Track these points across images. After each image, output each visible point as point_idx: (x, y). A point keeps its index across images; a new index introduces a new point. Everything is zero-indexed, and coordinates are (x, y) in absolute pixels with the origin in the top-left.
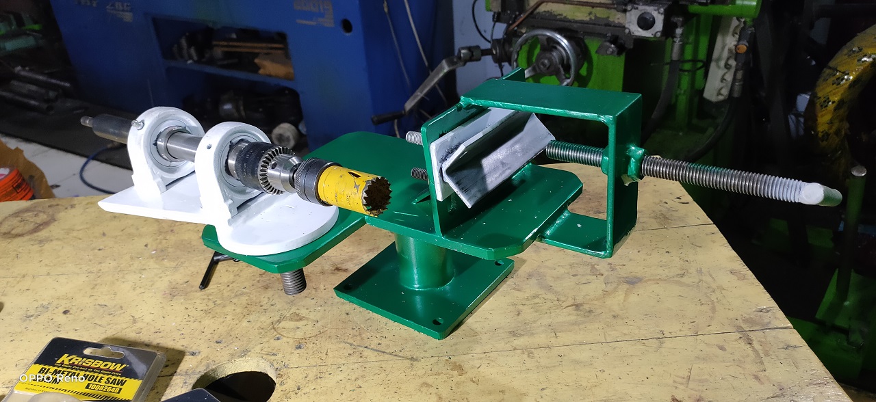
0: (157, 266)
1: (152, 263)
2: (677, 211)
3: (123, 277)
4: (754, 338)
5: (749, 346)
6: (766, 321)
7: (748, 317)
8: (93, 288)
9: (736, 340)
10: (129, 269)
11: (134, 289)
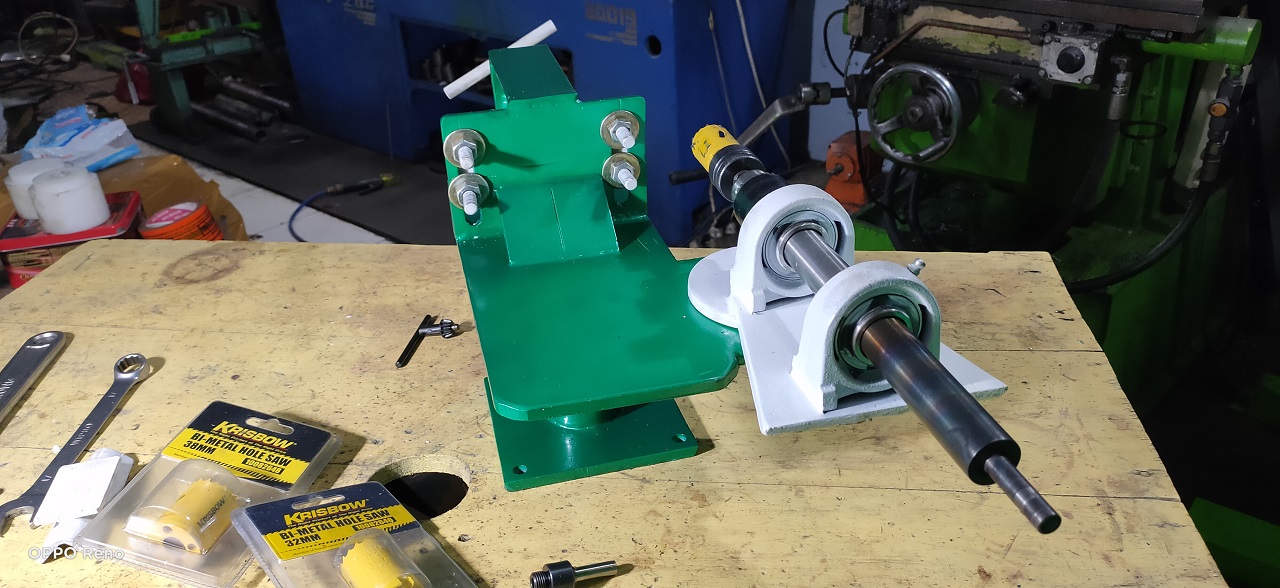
0: (351, 334)
1: (344, 330)
2: (1053, 329)
3: (308, 343)
4: (1117, 507)
5: (1108, 516)
6: (1142, 487)
7: (1117, 478)
8: (271, 352)
9: (1091, 507)
10: (318, 334)
11: (319, 358)
